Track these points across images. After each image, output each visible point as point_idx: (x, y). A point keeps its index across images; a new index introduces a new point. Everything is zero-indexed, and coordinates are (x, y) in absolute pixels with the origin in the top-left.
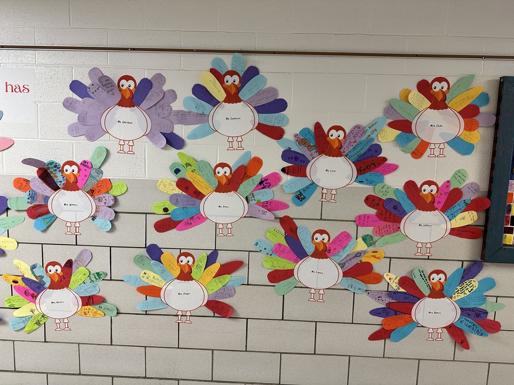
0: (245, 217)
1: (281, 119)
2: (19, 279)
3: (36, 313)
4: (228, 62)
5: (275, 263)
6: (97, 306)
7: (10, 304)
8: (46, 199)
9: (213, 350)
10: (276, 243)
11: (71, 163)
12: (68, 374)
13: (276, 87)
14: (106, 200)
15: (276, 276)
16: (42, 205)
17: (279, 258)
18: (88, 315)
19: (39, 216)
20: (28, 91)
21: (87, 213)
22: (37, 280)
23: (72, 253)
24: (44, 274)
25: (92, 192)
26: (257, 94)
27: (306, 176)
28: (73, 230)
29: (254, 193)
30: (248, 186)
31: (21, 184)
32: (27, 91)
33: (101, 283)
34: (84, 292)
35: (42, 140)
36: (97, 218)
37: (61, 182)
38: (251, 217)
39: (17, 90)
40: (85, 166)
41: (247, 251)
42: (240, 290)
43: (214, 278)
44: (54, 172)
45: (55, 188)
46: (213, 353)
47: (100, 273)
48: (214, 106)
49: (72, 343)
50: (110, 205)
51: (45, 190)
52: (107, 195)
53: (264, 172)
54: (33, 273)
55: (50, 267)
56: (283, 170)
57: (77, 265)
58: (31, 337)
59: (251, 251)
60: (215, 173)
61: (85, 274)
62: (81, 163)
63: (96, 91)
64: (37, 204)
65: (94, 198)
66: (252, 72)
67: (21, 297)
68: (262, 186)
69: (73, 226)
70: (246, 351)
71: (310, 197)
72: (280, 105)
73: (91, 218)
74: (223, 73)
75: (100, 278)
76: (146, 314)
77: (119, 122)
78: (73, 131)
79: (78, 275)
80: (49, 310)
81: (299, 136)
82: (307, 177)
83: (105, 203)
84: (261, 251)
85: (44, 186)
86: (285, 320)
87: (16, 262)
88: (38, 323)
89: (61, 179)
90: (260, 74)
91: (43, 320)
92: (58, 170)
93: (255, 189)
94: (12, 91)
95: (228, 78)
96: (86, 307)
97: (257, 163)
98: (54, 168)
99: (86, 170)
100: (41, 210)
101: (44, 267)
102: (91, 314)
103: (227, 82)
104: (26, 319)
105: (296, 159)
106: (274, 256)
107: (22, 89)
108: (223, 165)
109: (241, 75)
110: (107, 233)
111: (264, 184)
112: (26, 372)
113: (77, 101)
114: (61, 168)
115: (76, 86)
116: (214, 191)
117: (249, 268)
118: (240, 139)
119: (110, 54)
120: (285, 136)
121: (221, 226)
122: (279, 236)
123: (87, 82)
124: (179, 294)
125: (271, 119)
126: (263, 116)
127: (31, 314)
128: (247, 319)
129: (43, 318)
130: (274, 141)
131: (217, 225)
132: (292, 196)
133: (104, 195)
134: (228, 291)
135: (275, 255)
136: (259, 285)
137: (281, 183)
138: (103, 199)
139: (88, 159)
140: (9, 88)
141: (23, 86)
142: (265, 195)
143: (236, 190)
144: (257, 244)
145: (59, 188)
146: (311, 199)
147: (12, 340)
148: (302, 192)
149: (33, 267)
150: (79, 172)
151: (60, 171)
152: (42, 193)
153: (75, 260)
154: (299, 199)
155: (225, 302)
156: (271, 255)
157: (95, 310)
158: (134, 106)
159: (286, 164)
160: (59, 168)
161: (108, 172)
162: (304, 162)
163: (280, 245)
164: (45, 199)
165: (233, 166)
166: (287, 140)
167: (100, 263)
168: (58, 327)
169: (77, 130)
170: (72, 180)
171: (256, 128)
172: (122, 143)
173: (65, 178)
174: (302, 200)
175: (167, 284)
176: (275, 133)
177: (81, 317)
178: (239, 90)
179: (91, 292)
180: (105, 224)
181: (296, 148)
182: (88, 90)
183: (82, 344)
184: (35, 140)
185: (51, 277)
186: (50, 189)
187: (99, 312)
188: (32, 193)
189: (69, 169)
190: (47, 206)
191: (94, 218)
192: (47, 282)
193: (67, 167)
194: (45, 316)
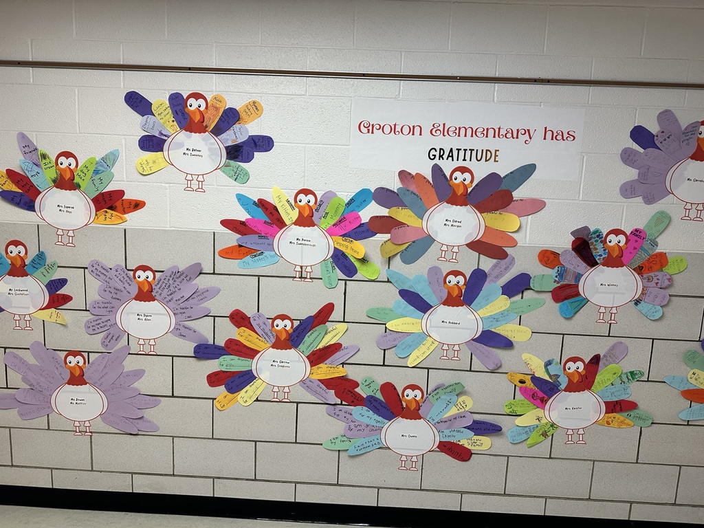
2: (528, 379)
3: (544, 421)
6: (625, 414)
7: (511, 410)
8: (578, 277)
11: (617, 232)
12: (573, 499)
14: (658, 279)
16: (571, 285)
18: (612, 425)
19: (566, 299)
20: (574, 138)
21: (629, 296)
22: (550, 380)
23: (601, 347)
24: (561, 373)
25: (639, 270)
28: (607, 317)
31: (549, 258)
32: (572, 138)
33: (634, 386)
34: (610, 395)
35: (582, 202)
36: (642, 302)
37: (600, 255)
39: (559, 137)
40: (637, 236)
44: (595, 243)
45: (592, 263)
47: (635, 372)
49: (585, 460)
50: (663, 286)
51: (578, 266)
52: (660, 274)
54: (547, 371)
55: (570, 364)
57: (605, 362)
58: (534, 451)
61: (615, 374)
62: (632, 232)
63: (665, 140)
64: (565, 283)
65: (642, 276)
67: (526, 401)
69: (608, 312)
73: (634, 302)
75: (633, 379)
76: (688, 425)
77: (688, 179)
78: (628, 190)
80: (561, 418)
83: (657, 283)
85: (579, 261)
87: (525, 356)
88: (545, 434)
89: (601, 251)
91: (552, 430)
92: (600, 240)
94: (552, 139)
96: (610, 415)
98: (597, 239)
99: (636, 241)
100: (568, 291)
101: (562, 364)
102: (615, 424)
104: (529, 430)
107: (566, 135)
112: (518, 496)
113: (637, 152)
114: (603, 239)
119: (689, 92)
123: (654, 128)
127: (537, 422)
129: (551, 428)
133: (656, 273)
138: (655, 279)
139: (641, 226)
140: (549, 135)
141: (568, 133)
145: (597, 264)
147: (506, 456)
149: (548, 364)
150: (626, 243)
151: (601, 242)
152: (574, 270)
153: (604, 356)
157: (622, 418)
160: (602, 237)
161: (666, 244)
164: (576, 277)
167: (636, 359)
168: (570, 440)
169: (633, 189)
170: (616, 253)
172: (689, 206)
173: (607, 251)
179: (619, 396)
180: (653, 310)
182: (655, 138)
183: (598, 461)
184: (574, 201)
185: (569, 376)
186: (585, 264)
187: (627, 421)
188: (561, 270)
189: (613, 240)
190: (577, 286)
191: (637, 302)
192: (564, 382)
193: (612, 237)
194: (555, 426)
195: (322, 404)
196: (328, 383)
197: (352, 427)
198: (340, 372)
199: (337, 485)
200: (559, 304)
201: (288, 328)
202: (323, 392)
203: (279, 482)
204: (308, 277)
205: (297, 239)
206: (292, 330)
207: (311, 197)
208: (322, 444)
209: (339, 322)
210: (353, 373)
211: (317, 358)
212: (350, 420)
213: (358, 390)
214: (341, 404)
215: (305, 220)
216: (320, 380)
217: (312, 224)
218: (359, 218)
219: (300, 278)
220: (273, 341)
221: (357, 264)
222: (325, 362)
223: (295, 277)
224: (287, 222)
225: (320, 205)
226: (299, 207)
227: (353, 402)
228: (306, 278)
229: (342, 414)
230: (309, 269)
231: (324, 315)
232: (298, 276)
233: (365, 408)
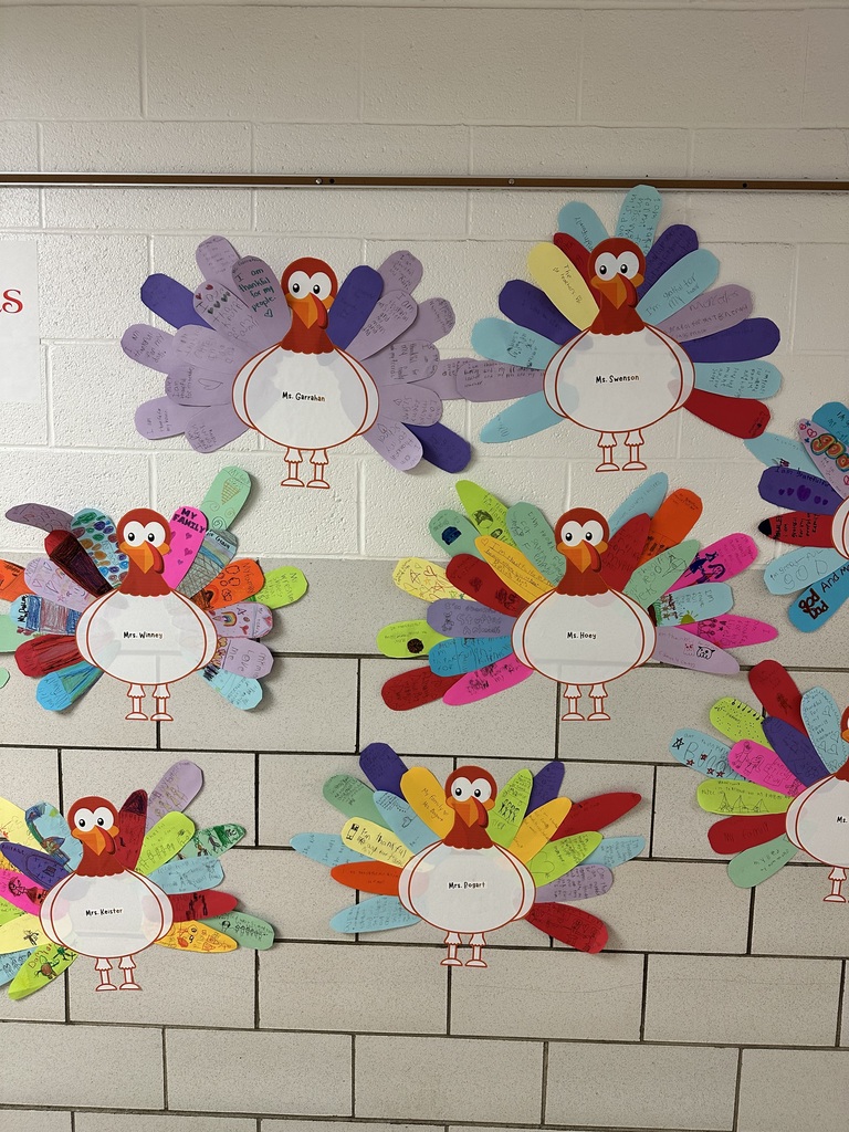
0: (644, 665)
1: (762, 377)
3: (42, 942)
4: (607, 213)
5: (732, 798)
6: (217, 922)
8: (72, 618)
9: (546, 1042)
10: (738, 739)
11: (144, 516)
12: (131, 1111)
13: (746, 286)
14: (246, 619)
15: (733, 835)
16: (59, 637)
17: (744, 785)
18: (191, 947)
19: (51, 668)
20: (20, 307)
21: (191, 659)
22: (44, 851)
23: (145, 774)
24: (65, 833)
25: (205, 599)
26: (690, 307)
27: (830, 544)
28: (149, 709)
29: (674, 594)
30: (654, 575)
32: (16, 306)
33: (227, 858)
34: (179, 883)
35: (59, 451)
36: (221, 671)
37: (114, 570)
38: (662, 665)
40: (188, 523)
41: (650, 764)
42: (627, 874)
43: (552, 839)
44: (95, 542)
45: (99, 588)
46: (546, 1050)
47: (226, 828)
48: (563, 343)
49: (144, 1026)
50: (257, 635)
51: (68, 594)
52: (249, 607)
53: (704, 534)
54: (34, 830)
55: (82, 814)
56: (766, 527)
57: (158, 806)
58: (30, 1009)
59: (661, 764)
60: (559, 540)
61: (182, 833)
62: (176, 516)
63: (218, 305)
64: (45, 633)
65: (213, 614)
66: (680, 241)
68: (699, 573)
69: (149, 696)
70: (642, 1042)
71: (839, 606)
72: (757, 338)
73: (203, 672)
74: (590, 248)
75: (224, 843)
76: (357, 942)
77: (285, 395)
78: (153, 422)
79: (162, 837)
80: (79, 934)
81: (814, 426)
82: (833, 546)
83: (245, 628)
84: (691, 763)
85: (67, 582)
86: (755, 956)
88: (47, 971)
89: (114, 561)
90: (701, 246)
91: (62, 961)
92: (106, 536)
93: (678, 586)
95: (605, 259)
96: (185, 924)
97: (686, 506)
98: (96, 532)
99: (189, 536)
100: (55, 652)
101: (66, 813)
102: (198, 944)
103: (603, 272)
104: (11, 962)
105: (804, 493)
106: (730, 779)
108: (581, 515)
109: (645, 251)
110: (247, 714)
111: (708, 567)
112: (13, 1107)
113: (162, 335)
114: (114, 532)
115: (160, 293)
116: (555, 590)
117: (653, 812)
118: (635, 439)
119: (259, 196)
120: (770, 429)
121: (572, 692)
122: (744, 720)
123: (191, 278)
124: (451, 885)
125: (728, 379)
126: (706, 368)
127: (27, 945)
128: (646, 954)
129: (60, 957)
130: (740, 442)
131: (563, 687)
132: (788, 601)
133: (242, 606)
134: (593, 877)
135: (732, 776)
136: (682, 860)
137: (756, 566)
138: (240, 618)
139: (194, 502)
141: (5, 295)
142: (707, 601)
143: (619, 586)
144: (678, 744)
145: (110, 589)
146: (843, 610)
148: (819, 591)
149: (34, 814)
150: (167, 541)
151: (111, 539)
152: (60, 603)
153: (155, 793)
154: (808, 611)
155: (582, 908)
156: (720, 774)
157: (211, 932)
158: (328, 350)
159: (772, 511)
160: (110, 529)
161: (253, 542)
162: (825, 502)
163: (747, 745)
164: (68, 621)
165: (612, 518)
166: (777, 438)
167: (225, 801)
168: (105, 981)
169: (163, 420)
170: (148, 564)
171: (687, 405)
172: (294, 455)
173: (127, 559)
174: (817, 614)
175: (418, 858)
176: (744, 418)
177: (170, 952)
178: (636, 293)
179: (199, 881)
180: (244, 688)
181: (801, 463)
182: (196, 301)
183: (172, 1027)
184: (40, 449)
185: (84, 840)
186: (82, 591)
187: (222, 937)
188: (31, 604)
189: (138, 533)
190: (73, 640)
191: (210, 671)
192: (74, 854)
194: (68, 952)
200: (37, 682)
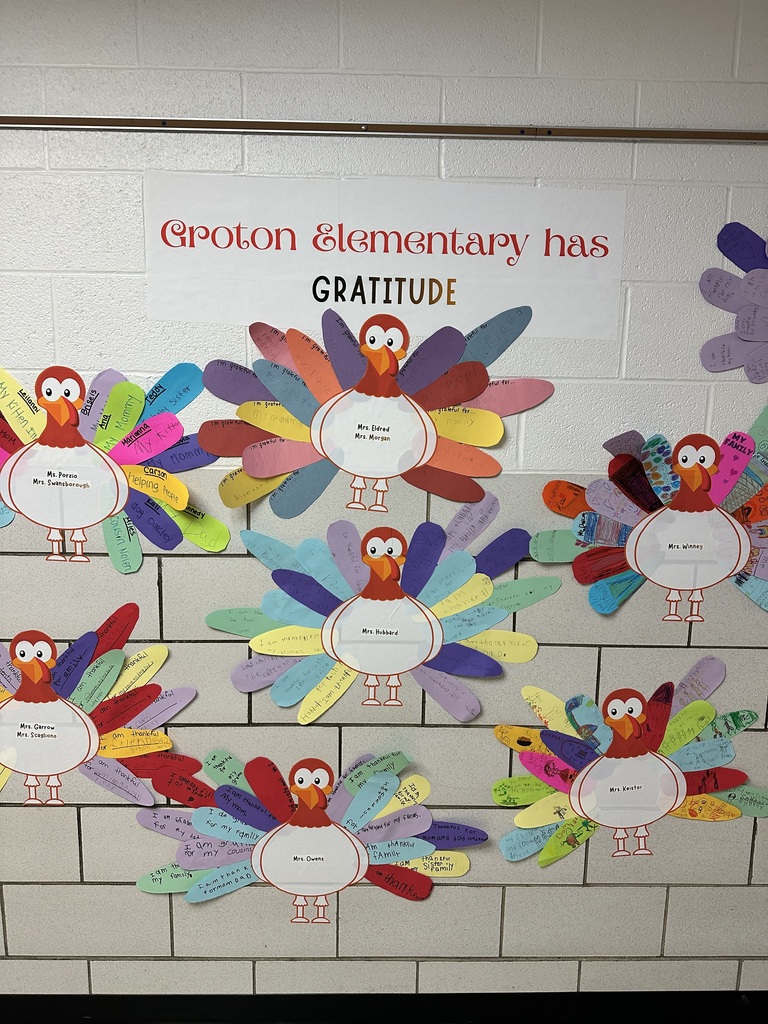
2: (534, 736)
3: (569, 816)
6: (724, 795)
7: (505, 797)
8: (624, 532)
11: (698, 441)
12: (631, 959)
16: (610, 548)
18: (699, 816)
19: (601, 576)
20: (606, 252)
21: (725, 567)
22: (579, 737)
23: (673, 668)
24: (598, 721)
25: (744, 515)
28: (684, 610)
31: (563, 496)
32: (602, 251)
33: (739, 739)
34: (695, 760)
35: (627, 383)
36: (751, 578)
37: (667, 489)
39: (576, 250)
40: (737, 447)
44: (654, 464)
45: (651, 505)
47: (741, 714)
49: (651, 885)
51: (623, 511)
54: (572, 719)
55: (616, 704)
57: (683, 696)
58: (552, 875)
61: (702, 719)
62: (727, 440)
64: (598, 545)
65: (750, 527)
67: (534, 780)
69: (685, 600)
73: (734, 579)
78: (716, 356)
80: (602, 808)
85: (622, 501)
87: (528, 692)
88: (572, 841)
89: (667, 480)
91: (585, 833)
92: (664, 458)
94: (562, 254)
96: (696, 798)
99: (736, 458)
100: (605, 562)
101: (601, 704)
102: (706, 814)
104: (541, 834)
107: (589, 246)
112: (527, 959)
113: (732, 278)
114: (671, 455)
123: (762, 226)
127: (557, 819)
129: (585, 828)
139: (743, 428)
140: (555, 244)
141: (594, 241)
145: (661, 505)
147: (499, 885)
149: (573, 705)
150: (716, 463)
151: (667, 461)
152: (615, 519)
153: (681, 685)
157: (718, 803)
160: (668, 453)
164: (620, 534)
167: (742, 690)
168: (621, 848)
169: (726, 354)
170: (697, 483)
173: (679, 479)
177: (680, 821)
179: (713, 760)
183: (675, 885)
184: (610, 381)
185: (615, 727)
186: (636, 507)
187: (729, 808)
188: (589, 519)
189: (691, 456)
190: (622, 551)
191: (741, 578)
192: (604, 738)
193: (688, 451)
194: (592, 824)
195: (129, 805)
196: (138, 766)
197: (193, 848)
198: (159, 743)
199: (172, 958)
200: (588, 588)
201: (46, 658)
202: (129, 783)
203: (55, 958)
204: (79, 552)
205: (49, 474)
206: (54, 663)
207: (70, 384)
208: (134, 884)
209: (151, 641)
210: (187, 743)
211: (111, 716)
212: (187, 835)
213: (199, 776)
214: (168, 805)
215: (63, 433)
216: (121, 761)
217: (77, 441)
218: (177, 424)
219: (61, 554)
220: (18, 685)
221: (181, 522)
222: (129, 724)
223: (51, 554)
224: (25, 438)
225: (92, 401)
226: (48, 406)
227: (191, 799)
228: (74, 554)
229: (171, 824)
230: (78, 536)
231: (119, 628)
232: (56, 551)
233: (217, 811)
